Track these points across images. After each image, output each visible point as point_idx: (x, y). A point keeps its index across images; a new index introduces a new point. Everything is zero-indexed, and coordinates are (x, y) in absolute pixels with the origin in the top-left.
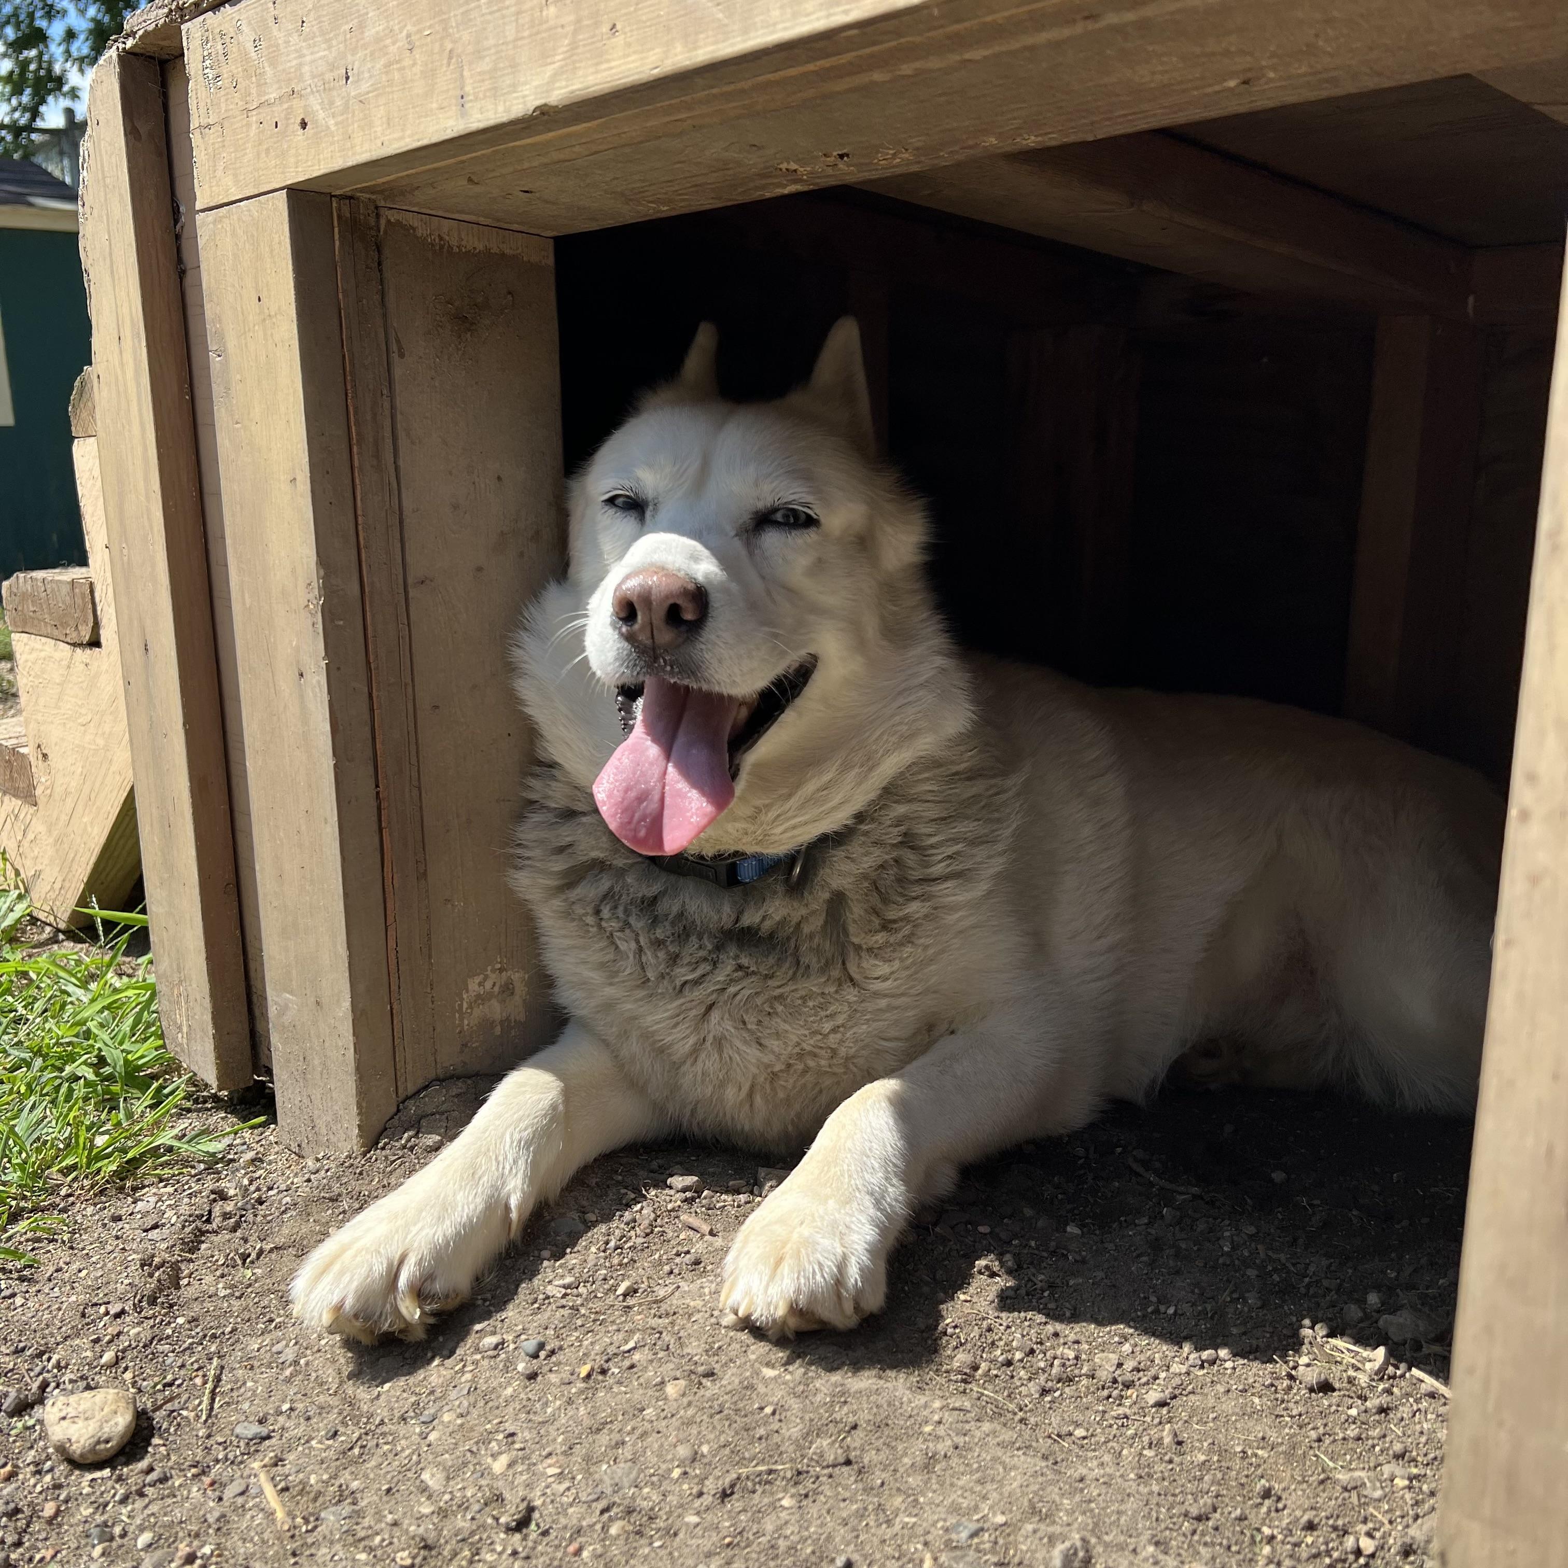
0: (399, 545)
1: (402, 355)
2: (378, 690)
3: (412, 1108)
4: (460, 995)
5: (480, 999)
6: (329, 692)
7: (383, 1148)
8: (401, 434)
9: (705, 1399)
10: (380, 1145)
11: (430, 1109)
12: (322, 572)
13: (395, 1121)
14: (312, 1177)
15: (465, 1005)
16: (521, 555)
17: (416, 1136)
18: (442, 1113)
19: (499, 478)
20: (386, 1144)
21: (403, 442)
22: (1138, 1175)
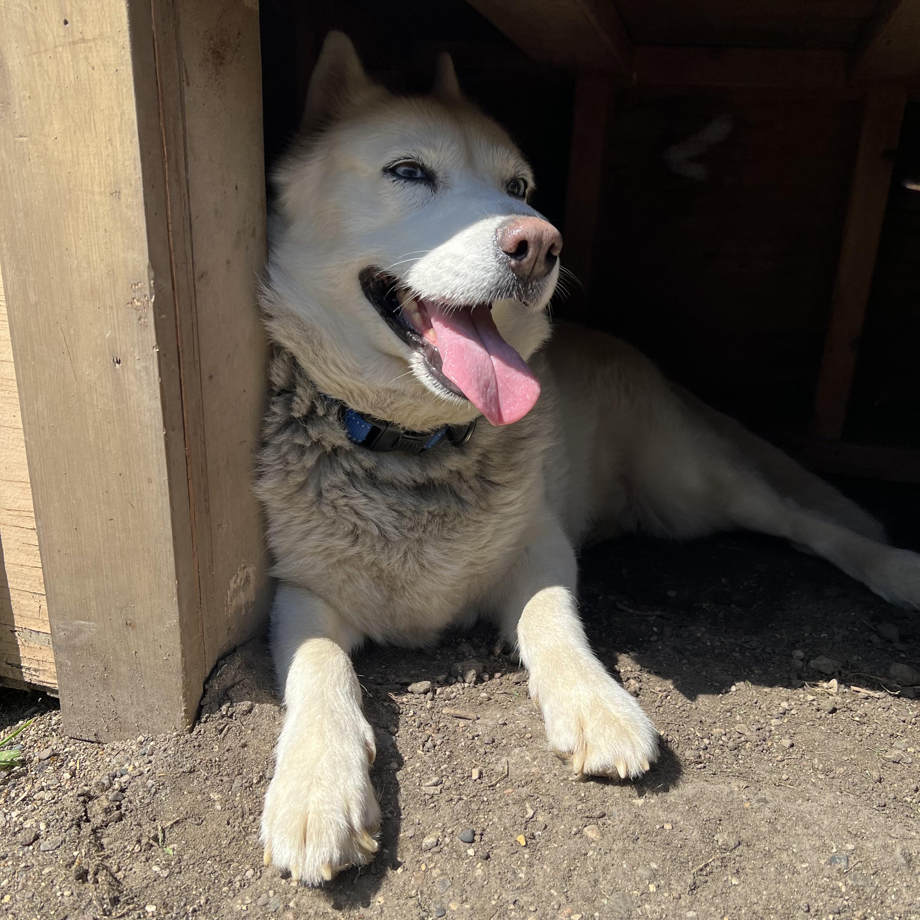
0: (190, 247)
1: (188, 84)
2: (184, 369)
3: (216, 686)
4: (226, 594)
5: (236, 592)
6: (160, 375)
7: (205, 722)
8: (189, 153)
9: (619, 832)
10: (203, 720)
11: (229, 683)
12: (152, 274)
13: (207, 699)
14: (151, 758)
15: (229, 600)
16: (247, 249)
17: (231, 706)
18: (238, 683)
19: (236, 188)
20: (207, 718)
21: (190, 159)
22: (622, 611)
